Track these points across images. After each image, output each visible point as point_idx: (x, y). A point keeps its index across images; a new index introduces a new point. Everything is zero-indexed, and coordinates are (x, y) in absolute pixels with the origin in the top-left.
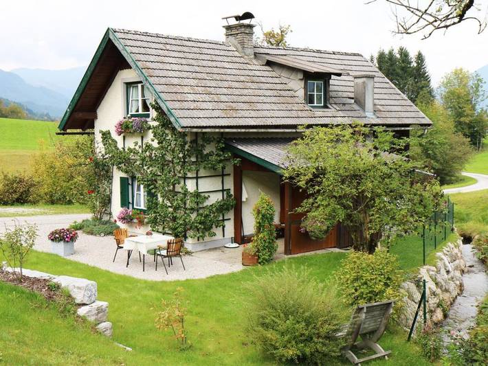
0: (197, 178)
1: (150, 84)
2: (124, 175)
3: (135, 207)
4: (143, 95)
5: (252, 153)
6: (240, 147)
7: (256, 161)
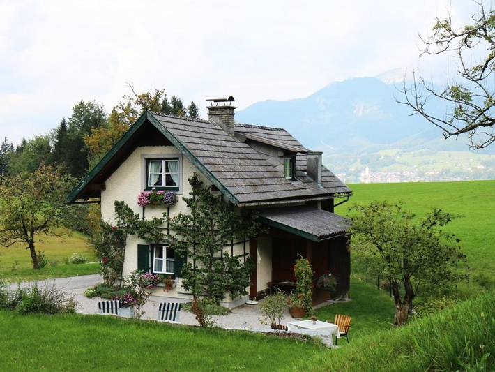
0: (232, 245)
1: (201, 164)
2: (142, 242)
3: (154, 272)
4: (167, 170)
5: (283, 223)
6: (268, 218)
7: (286, 229)
